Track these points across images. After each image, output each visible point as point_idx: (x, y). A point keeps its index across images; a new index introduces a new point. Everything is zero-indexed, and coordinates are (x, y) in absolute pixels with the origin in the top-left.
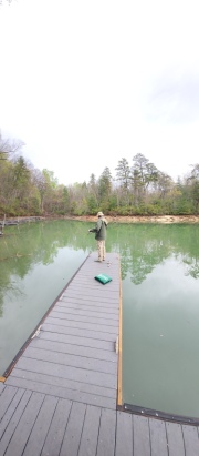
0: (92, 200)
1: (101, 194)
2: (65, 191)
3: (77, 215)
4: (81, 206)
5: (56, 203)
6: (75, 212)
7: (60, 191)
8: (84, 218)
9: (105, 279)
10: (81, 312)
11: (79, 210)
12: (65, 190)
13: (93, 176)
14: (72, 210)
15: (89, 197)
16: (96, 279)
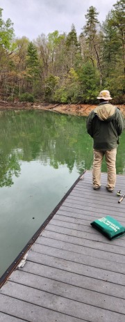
0: (88, 72)
1: (108, 58)
2: (31, 52)
3: (59, 103)
4: (66, 84)
5: (16, 80)
6: (54, 97)
7: (21, 55)
8: (72, 110)
9: (114, 228)
10: (60, 304)
11: (61, 92)
12: (31, 50)
13: (92, 13)
14: (49, 93)
15: (82, 66)
16: (95, 226)
